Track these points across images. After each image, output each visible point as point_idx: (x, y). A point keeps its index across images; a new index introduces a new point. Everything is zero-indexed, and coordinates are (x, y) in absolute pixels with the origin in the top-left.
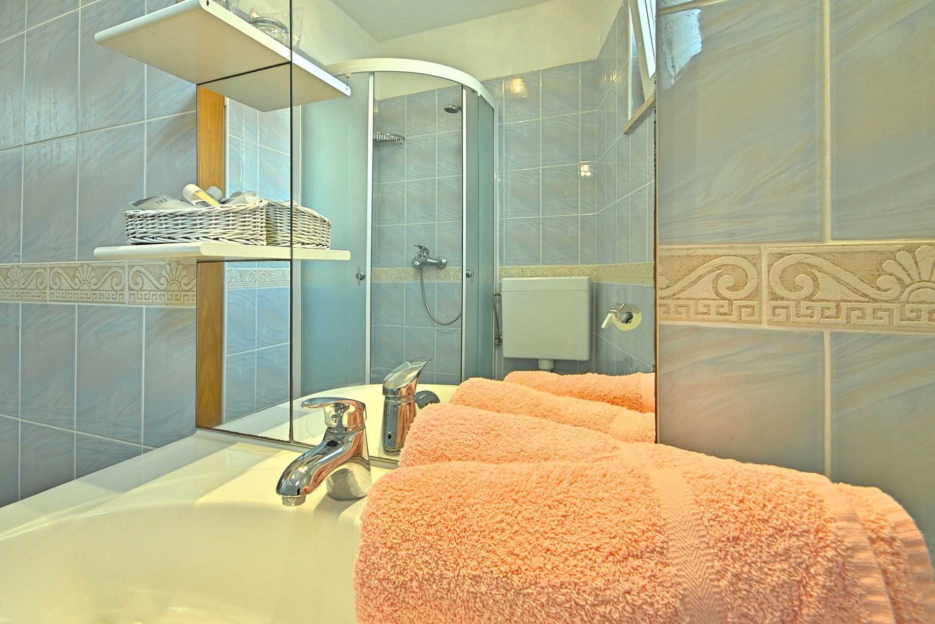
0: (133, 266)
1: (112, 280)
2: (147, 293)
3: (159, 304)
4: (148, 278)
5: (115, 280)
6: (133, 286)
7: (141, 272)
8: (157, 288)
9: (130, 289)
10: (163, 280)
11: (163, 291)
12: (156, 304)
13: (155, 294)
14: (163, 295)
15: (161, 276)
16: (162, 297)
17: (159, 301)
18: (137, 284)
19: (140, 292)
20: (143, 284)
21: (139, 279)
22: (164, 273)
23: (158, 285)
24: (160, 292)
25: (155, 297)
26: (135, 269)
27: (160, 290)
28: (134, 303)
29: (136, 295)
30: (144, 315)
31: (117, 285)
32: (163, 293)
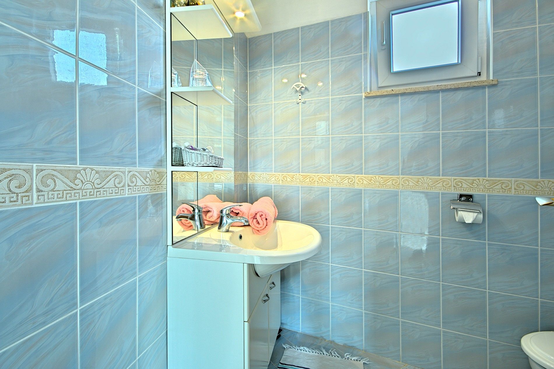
0: (130, 171)
1: (115, 181)
2: (139, 187)
3: (146, 193)
4: (140, 179)
5: (117, 181)
6: (130, 184)
7: (136, 175)
8: (145, 184)
9: (129, 186)
10: (147, 180)
11: (148, 185)
12: (144, 193)
13: (144, 188)
14: (148, 188)
15: (147, 177)
16: (147, 189)
17: (145, 191)
18: (133, 182)
19: (134, 187)
20: (137, 182)
21: (134, 179)
22: (148, 175)
23: (145, 183)
24: (146, 186)
25: (143, 189)
26: (131, 173)
27: (146, 185)
28: (131, 194)
29: (132, 189)
30: (137, 200)
31: (119, 183)
32: (148, 186)
